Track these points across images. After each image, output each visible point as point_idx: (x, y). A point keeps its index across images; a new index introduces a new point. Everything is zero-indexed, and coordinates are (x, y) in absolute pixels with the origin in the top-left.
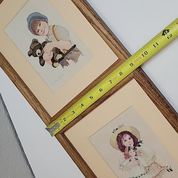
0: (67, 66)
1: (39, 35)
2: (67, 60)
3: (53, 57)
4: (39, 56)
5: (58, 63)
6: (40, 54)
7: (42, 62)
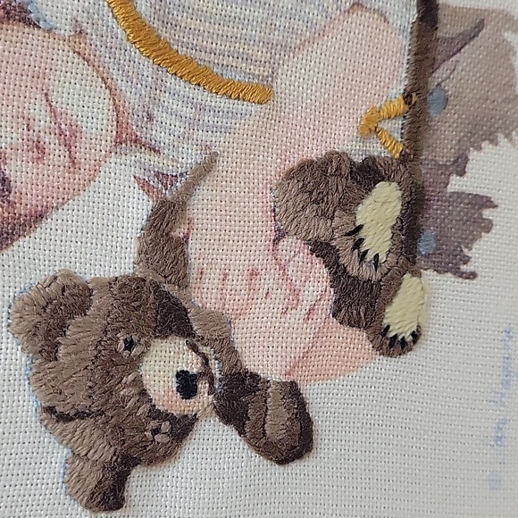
0: (488, 226)
1: (39, 216)
2: (456, 184)
3: (339, 275)
4: (204, 398)
5: (407, 276)
6: (206, 374)
7: (277, 423)
